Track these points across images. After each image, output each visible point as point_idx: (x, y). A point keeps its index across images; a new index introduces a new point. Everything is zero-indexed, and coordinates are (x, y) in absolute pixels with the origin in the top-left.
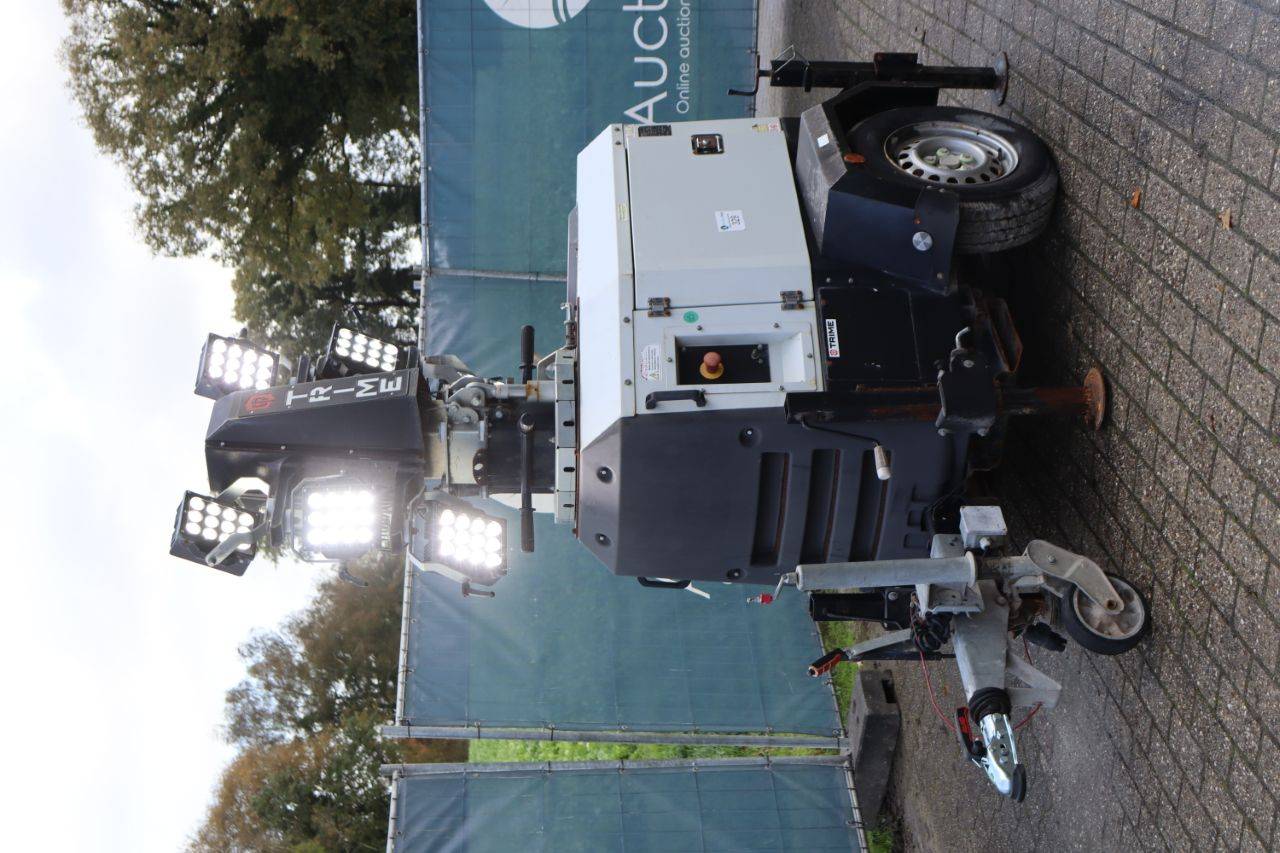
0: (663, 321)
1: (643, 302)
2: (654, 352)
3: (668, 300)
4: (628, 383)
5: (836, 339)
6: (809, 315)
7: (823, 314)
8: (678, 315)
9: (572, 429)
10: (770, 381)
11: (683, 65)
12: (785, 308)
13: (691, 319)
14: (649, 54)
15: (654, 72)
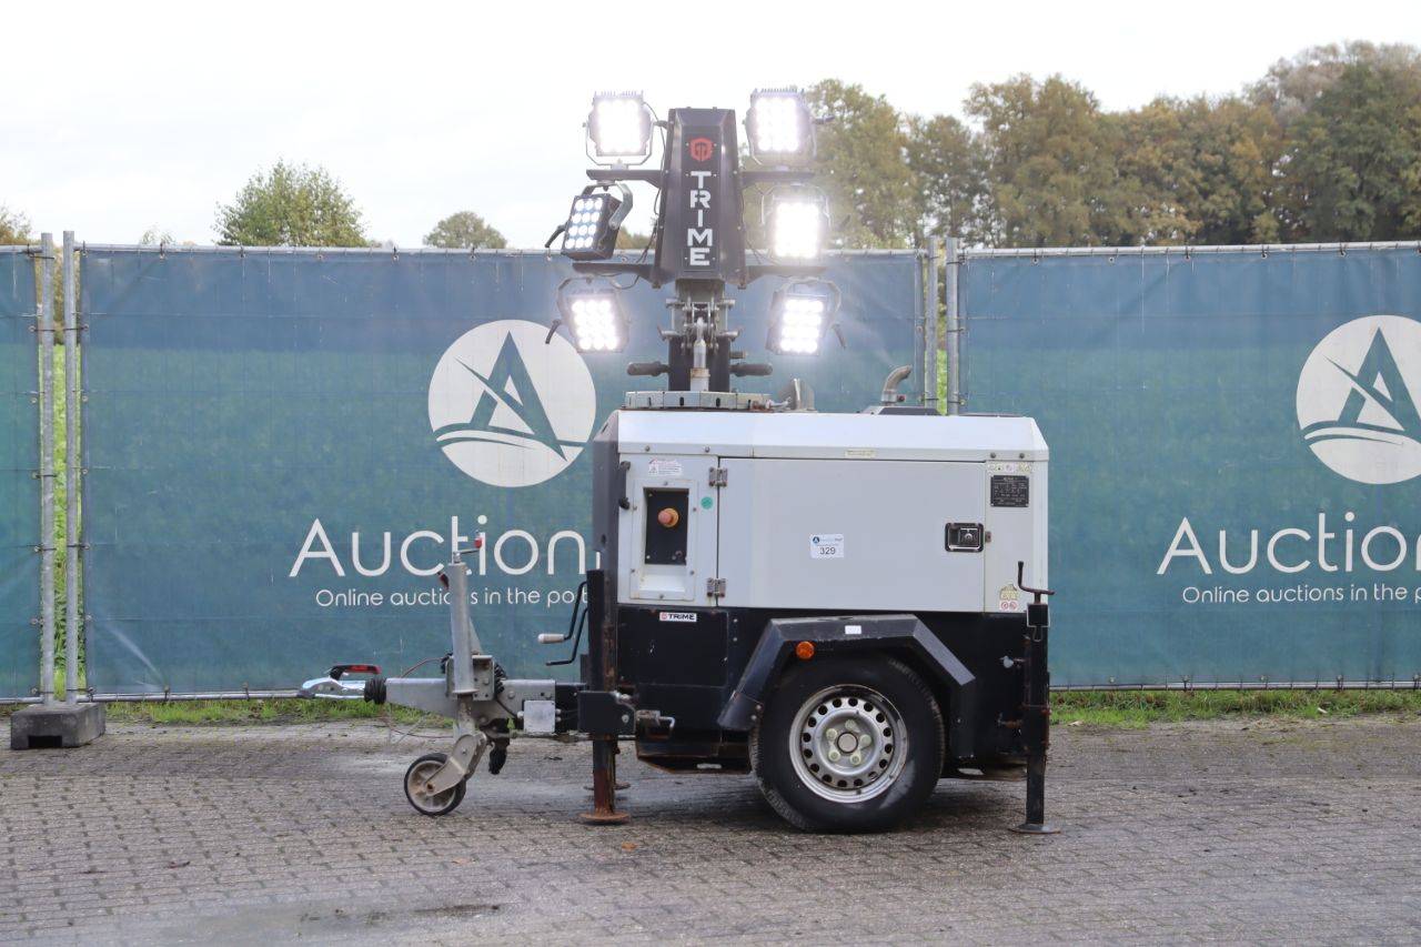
0: (705, 480)
1: (725, 464)
2: (676, 470)
3: (725, 485)
4: (646, 449)
5: (676, 619)
6: (702, 601)
7: (703, 613)
8: (711, 493)
9: (644, 404)
10: (647, 562)
11: (1241, 595)
12: (710, 581)
13: (706, 503)
14: (1263, 550)
15: (1238, 557)
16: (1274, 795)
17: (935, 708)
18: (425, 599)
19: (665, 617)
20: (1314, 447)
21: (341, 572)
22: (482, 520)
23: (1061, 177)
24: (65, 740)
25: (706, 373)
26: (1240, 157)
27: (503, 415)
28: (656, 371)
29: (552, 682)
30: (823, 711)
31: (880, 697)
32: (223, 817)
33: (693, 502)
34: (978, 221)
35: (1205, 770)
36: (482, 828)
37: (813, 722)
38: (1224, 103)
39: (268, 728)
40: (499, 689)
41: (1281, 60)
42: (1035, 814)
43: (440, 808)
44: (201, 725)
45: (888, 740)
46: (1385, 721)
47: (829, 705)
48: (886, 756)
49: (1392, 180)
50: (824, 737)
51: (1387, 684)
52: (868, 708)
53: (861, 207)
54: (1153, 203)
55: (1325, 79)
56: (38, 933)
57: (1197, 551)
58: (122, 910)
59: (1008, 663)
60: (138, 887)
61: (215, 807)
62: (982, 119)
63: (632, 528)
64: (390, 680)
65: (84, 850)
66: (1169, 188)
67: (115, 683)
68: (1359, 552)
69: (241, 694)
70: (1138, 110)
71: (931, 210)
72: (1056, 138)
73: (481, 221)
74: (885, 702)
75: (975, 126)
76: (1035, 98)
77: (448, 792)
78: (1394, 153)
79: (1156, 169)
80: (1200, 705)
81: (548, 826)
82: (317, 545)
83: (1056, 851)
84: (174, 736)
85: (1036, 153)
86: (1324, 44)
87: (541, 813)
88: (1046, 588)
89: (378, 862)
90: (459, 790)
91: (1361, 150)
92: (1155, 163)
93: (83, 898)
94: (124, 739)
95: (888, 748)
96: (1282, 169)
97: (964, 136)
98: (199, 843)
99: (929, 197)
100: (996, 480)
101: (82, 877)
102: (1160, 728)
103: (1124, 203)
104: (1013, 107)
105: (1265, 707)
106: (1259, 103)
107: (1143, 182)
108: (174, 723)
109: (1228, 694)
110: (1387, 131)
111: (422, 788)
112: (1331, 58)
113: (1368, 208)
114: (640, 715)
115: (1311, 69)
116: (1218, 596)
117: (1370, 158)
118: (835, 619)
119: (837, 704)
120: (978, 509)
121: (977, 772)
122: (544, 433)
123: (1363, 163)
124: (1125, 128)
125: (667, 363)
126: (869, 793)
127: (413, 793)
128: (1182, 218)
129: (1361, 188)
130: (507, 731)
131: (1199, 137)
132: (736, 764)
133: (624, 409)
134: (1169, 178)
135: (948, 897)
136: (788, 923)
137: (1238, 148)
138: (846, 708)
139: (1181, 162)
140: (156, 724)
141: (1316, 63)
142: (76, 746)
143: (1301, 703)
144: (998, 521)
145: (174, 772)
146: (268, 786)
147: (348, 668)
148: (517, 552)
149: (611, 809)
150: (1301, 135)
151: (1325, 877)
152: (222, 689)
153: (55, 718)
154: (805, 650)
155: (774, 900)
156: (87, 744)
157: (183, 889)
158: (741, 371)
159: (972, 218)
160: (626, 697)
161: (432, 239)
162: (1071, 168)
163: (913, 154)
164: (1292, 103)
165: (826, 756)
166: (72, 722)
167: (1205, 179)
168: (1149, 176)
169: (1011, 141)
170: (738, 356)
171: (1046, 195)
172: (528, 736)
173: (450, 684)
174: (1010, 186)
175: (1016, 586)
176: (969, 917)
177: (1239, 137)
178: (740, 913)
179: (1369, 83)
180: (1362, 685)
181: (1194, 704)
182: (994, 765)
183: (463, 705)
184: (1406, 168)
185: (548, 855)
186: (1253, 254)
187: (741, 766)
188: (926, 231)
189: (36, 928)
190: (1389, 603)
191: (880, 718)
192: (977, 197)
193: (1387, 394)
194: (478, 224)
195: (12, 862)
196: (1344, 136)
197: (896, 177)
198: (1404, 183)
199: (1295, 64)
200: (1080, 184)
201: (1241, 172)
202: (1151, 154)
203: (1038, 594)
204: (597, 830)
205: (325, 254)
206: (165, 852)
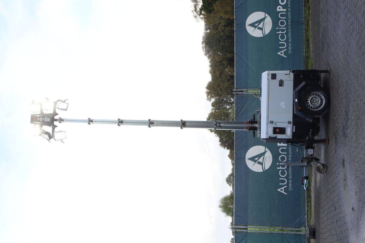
0: (272, 124)
1: (269, 121)
2: (270, 129)
3: (273, 121)
4: (267, 133)
5: (295, 129)
6: (291, 125)
7: (293, 125)
8: (274, 123)
9: (259, 134)
10: (285, 134)
11: (290, 44)
12: (288, 124)
13: (275, 124)
14: (282, 41)
15: (283, 45)
16: (323, 35)
17: (309, 87)
18: (290, 173)
19: (294, 131)
20: (266, 34)
21: (286, 186)
22: (277, 164)
23: (221, 87)
24: (314, 230)
25: (255, 124)
26: (218, 60)
27: (261, 160)
28: (254, 133)
29: (305, 150)
30: (310, 105)
31: (307, 96)
32: (327, 203)
33: (275, 126)
34: (228, 99)
35: (319, 47)
36: (329, 160)
37: (312, 107)
38: (210, 63)
39: (312, 199)
40: (306, 158)
41: (204, 54)
42: (326, 71)
43: (326, 168)
44: (311, 210)
45: (314, 95)
46: (310, 22)
47: (309, 104)
48: (317, 95)
49: (223, 37)
50: (314, 105)
51: (304, 22)
52: (309, 98)
53: (225, 118)
54: (225, 73)
55: (207, 48)
56: (347, 228)
57: (283, 51)
58: (343, 215)
59: (302, 76)
60: (339, 214)
61: (325, 204)
62: (212, 99)
63: (279, 136)
64: (304, 176)
65: (333, 224)
66: (223, 70)
67: (304, 223)
68: (283, 27)
69: (306, 203)
70: (211, 75)
71: (226, 107)
72: (215, 88)
73: (227, 178)
74: (308, 95)
75: (213, 100)
76: (209, 91)
77: (323, 166)
78: (218, 37)
79: (220, 72)
80: (308, 51)
81: (329, 150)
82: (282, 190)
83: (333, 68)
84: (313, 214)
85: (217, 90)
86: (202, 48)
87: (327, 151)
88: (289, 71)
89: (335, 176)
90: (323, 165)
91: (218, 42)
92: (219, 72)
93: (341, 222)
94: (313, 221)
95: (316, 95)
96: (220, 53)
97: (214, 102)
98: (332, 205)
99: (224, 107)
100: (272, 79)
101: (337, 223)
102: (312, 56)
103: (225, 77)
104: (210, 94)
105: (308, 41)
106: (210, 58)
107: (222, 74)
108: (311, 214)
109: (306, 47)
110: (215, 38)
111: (322, 171)
112: (204, 47)
113: (227, 40)
114: (310, 135)
115: (205, 50)
116: (290, 48)
117: (219, 40)
118: (294, 104)
119: (308, 103)
120: (276, 82)
121: (320, 82)
122: (263, 154)
123: (220, 42)
124: (213, 77)
125: (253, 131)
126: (323, 98)
127: (323, 172)
128: (228, 68)
129: (224, 42)
130: (313, 157)
131: (215, 66)
132: (318, 119)
133: (260, 138)
134: (221, 70)
135: (341, 83)
136: (346, 107)
137: (217, 60)
138: (309, 102)
139: (219, 69)
140: (311, 217)
141: (205, 49)
142: (315, 229)
143: (307, 36)
144: (278, 78)
145: (320, 212)
146: (322, 197)
147: (302, 182)
148: (283, 158)
149: (326, 140)
150: (215, 51)
151: (337, 25)
152: (305, 206)
153: (310, 232)
154: (299, 108)
155: (342, 111)
156: (314, 227)
157: (340, 206)
158: (254, 119)
159: (227, 100)
160: (307, 137)
161: (230, 185)
162: (220, 85)
163: (217, 110)
164: (210, 53)
165: (317, 104)
166: (311, 229)
167: (222, 65)
168: (221, 73)
169: (216, 95)
170: (252, 119)
171: (224, 89)
172: (314, 153)
173: (305, 166)
174: (222, 95)
175: (289, 75)
176: (345, 78)
177: (216, 60)
178: (344, 116)
179: (208, 41)
180: (304, 26)
181: (308, 52)
182: (319, 79)
183: (309, 164)
184: (221, 35)
185: (334, 149)
186: (236, 44)
187: (319, 118)
188: (229, 107)
189: (346, 228)
190: (291, 22)
191: (311, 96)
192: (224, 100)
193: (258, 24)
194: (228, 178)
195: (335, 235)
196: (215, 45)
197: (221, 112)
198: (223, 35)
199: (205, 52)
200: (222, 84)
201: (221, 60)
202: (218, 73)
203: (290, 72)
204: (330, 142)
205: (235, 187)
206: (333, 211)
